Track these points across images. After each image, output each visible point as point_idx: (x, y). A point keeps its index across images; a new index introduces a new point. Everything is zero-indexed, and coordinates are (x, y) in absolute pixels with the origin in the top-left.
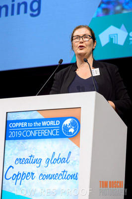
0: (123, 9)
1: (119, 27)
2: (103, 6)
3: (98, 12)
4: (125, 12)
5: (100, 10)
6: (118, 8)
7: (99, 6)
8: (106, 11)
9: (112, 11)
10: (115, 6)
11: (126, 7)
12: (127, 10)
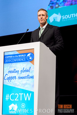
0: (59, 6)
1: (57, 14)
2: (50, 5)
3: (48, 8)
4: (60, 7)
5: (49, 7)
6: (57, 6)
7: (49, 5)
8: (52, 7)
9: (54, 7)
10: (55, 5)
11: (60, 5)
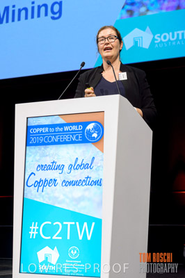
0: (148, 10)
1: (144, 30)
2: (128, 7)
3: (122, 14)
4: (149, 13)
5: (124, 12)
6: (143, 9)
7: (123, 8)
8: (131, 13)
9: (136, 13)
10: (139, 7)
11: (151, 8)
12: (151, 11)
